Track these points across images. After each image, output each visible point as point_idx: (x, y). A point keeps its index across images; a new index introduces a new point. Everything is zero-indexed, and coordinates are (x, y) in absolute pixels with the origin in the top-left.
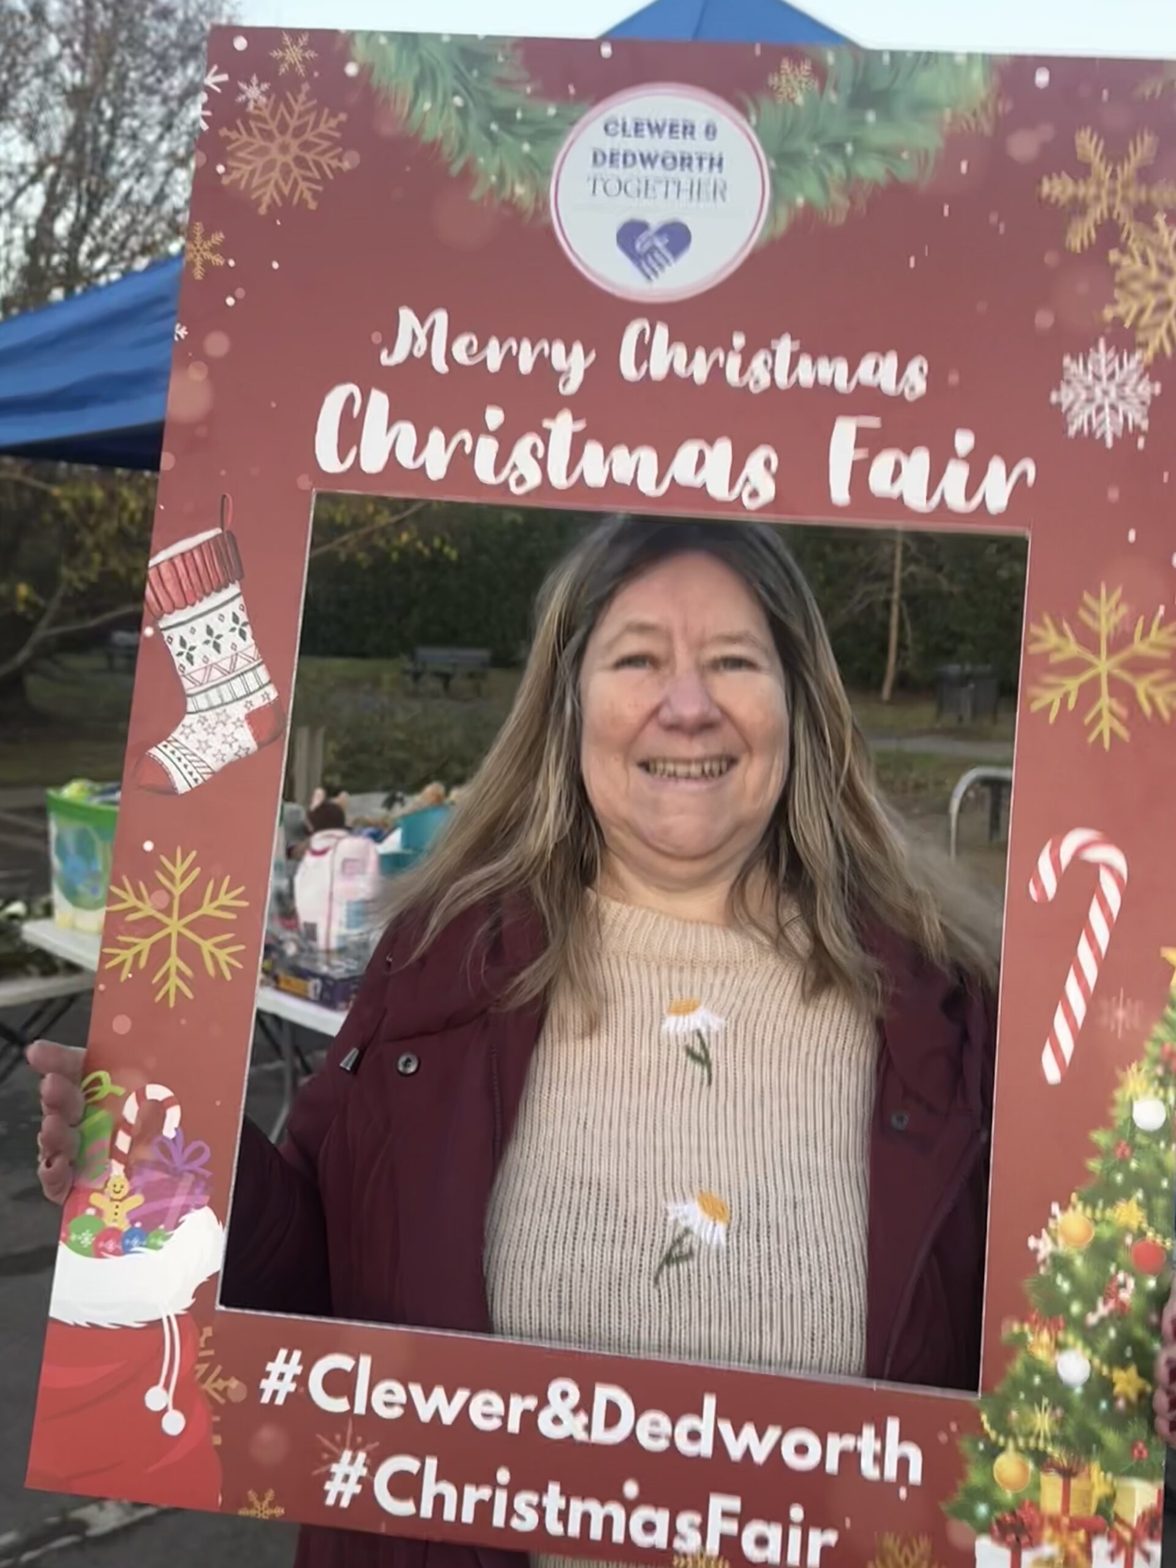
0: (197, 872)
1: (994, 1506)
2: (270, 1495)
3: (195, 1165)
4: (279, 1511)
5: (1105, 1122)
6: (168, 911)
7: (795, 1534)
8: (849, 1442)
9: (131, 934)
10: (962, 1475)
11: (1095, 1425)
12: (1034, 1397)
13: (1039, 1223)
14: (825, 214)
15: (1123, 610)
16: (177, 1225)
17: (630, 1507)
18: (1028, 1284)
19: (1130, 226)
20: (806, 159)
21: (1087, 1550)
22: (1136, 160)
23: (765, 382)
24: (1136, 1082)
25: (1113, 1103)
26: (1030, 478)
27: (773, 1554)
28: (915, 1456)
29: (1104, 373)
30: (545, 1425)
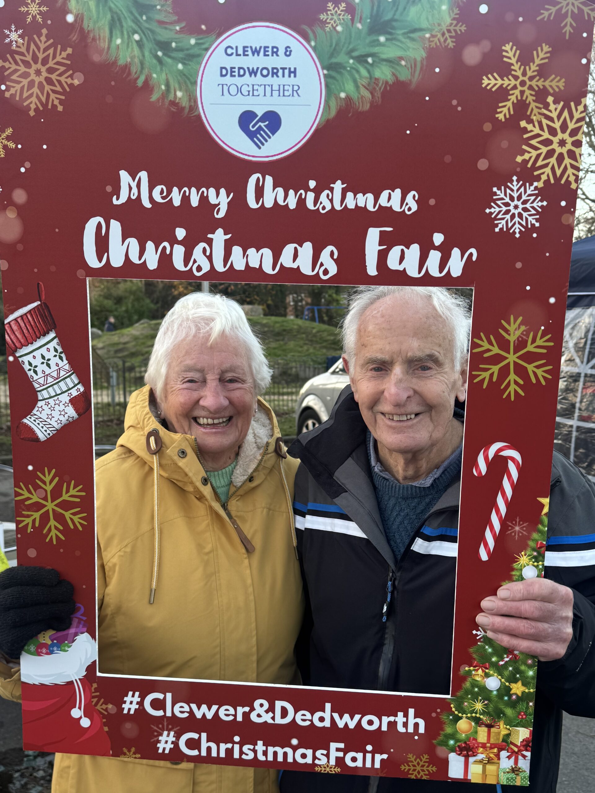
0: (57, 479)
1: (457, 741)
2: (133, 749)
3: (78, 615)
5: (510, 577)
6: (45, 499)
7: (369, 756)
8: (392, 719)
9: (29, 511)
10: (443, 730)
11: (502, 707)
12: (475, 697)
14: (357, 104)
15: (523, 328)
16: (74, 641)
17: (295, 749)
19: (533, 105)
20: (345, 68)
21: (498, 756)
22: (537, 61)
23: (328, 207)
24: (524, 559)
25: (513, 569)
26: (474, 258)
27: (359, 764)
28: (422, 723)
29: (515, 195)
30: (253, 717)
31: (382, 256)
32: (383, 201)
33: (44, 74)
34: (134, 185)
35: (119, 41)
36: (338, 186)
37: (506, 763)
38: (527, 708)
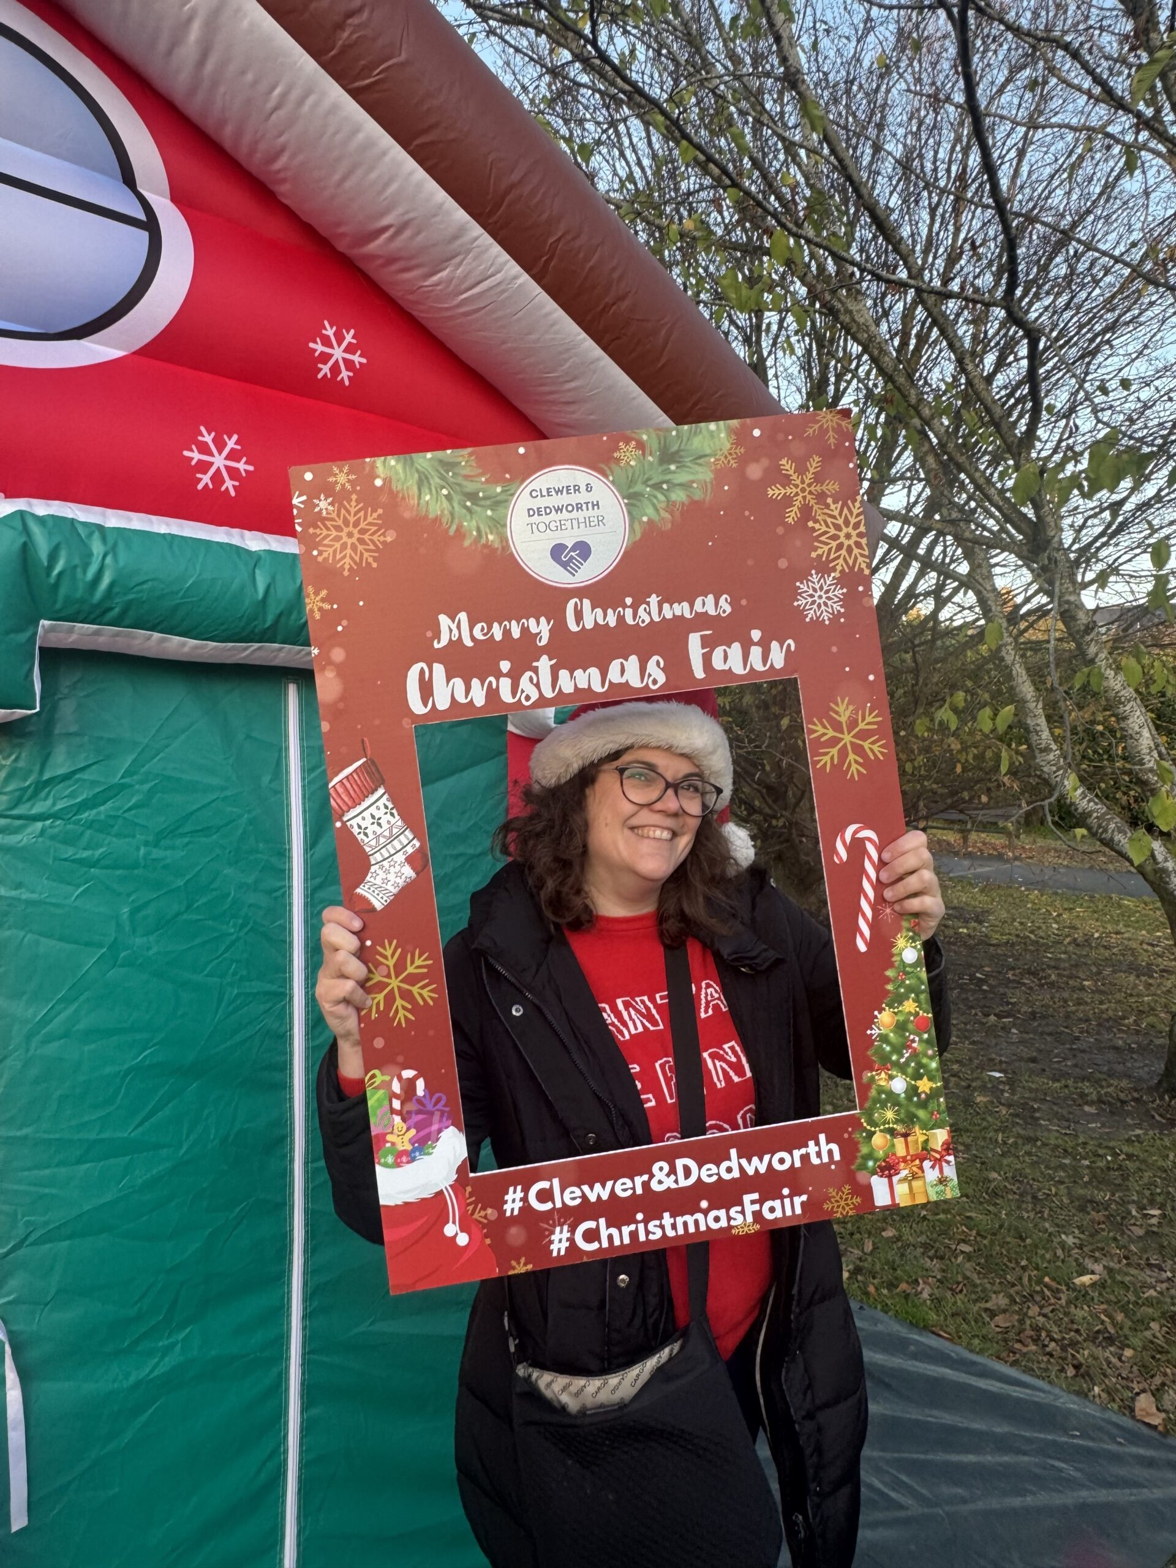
0: (399, 951)
1: (876, 1160)
2: (523, 1260)
3: (439, 1106)
4: (530, 1267)
5: (891, 965)
6: (388, 976)
7: (787, 1201)
8: (803, 1151)
10: (858, 1150)
11: (913, 1109)
12: (884, 1106)
13: (870, 1021)
14: (660, 525)
15: (851, 708)
16: (438, 1139)
17: (706, 1213)
18: (869, 1053)
19: (816, 507)
20: (643, 495)
21: (921, 1168)
22: (812, 470)
23: (647, 620)
24: (901, 942)
25: (893, 955)
26: (793, 648)
27: (778, 1214)
28: (835, 1147)
29: (817, 587)
30: (655, 1186)
31: (707, 659)
32: (698, 607)
33: (357, 535)
34: (454, 627)
35: (428, 497)
36: (654, 600)
37: (931, 1175)
38: (939, 1105)
